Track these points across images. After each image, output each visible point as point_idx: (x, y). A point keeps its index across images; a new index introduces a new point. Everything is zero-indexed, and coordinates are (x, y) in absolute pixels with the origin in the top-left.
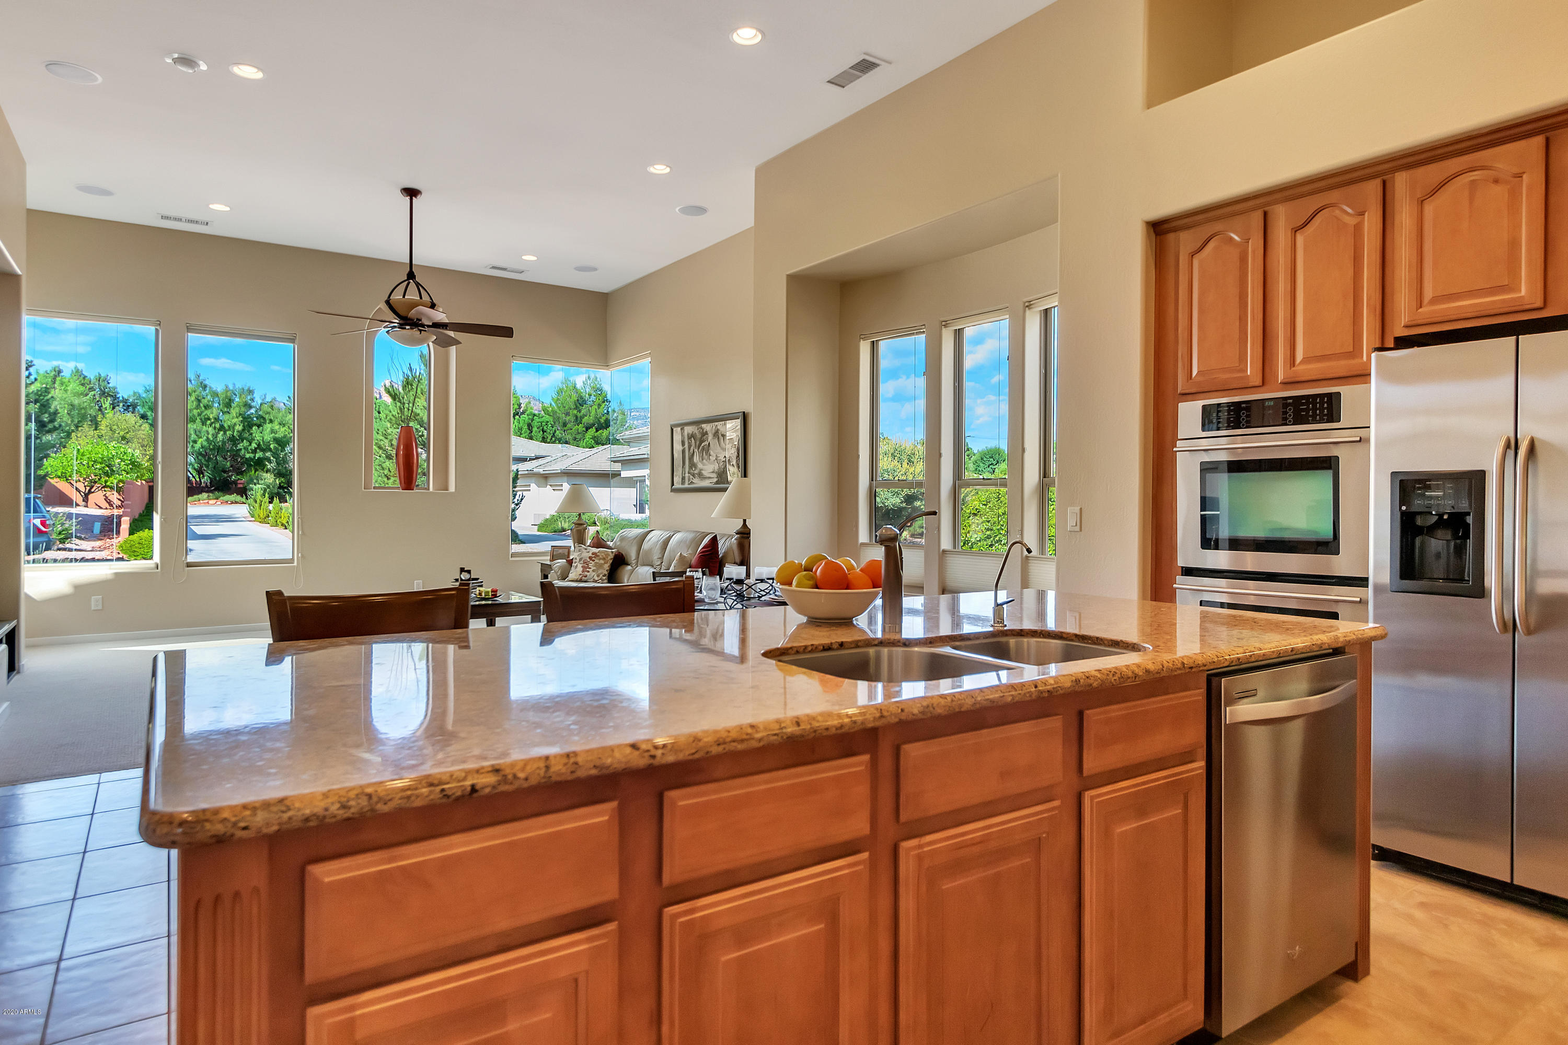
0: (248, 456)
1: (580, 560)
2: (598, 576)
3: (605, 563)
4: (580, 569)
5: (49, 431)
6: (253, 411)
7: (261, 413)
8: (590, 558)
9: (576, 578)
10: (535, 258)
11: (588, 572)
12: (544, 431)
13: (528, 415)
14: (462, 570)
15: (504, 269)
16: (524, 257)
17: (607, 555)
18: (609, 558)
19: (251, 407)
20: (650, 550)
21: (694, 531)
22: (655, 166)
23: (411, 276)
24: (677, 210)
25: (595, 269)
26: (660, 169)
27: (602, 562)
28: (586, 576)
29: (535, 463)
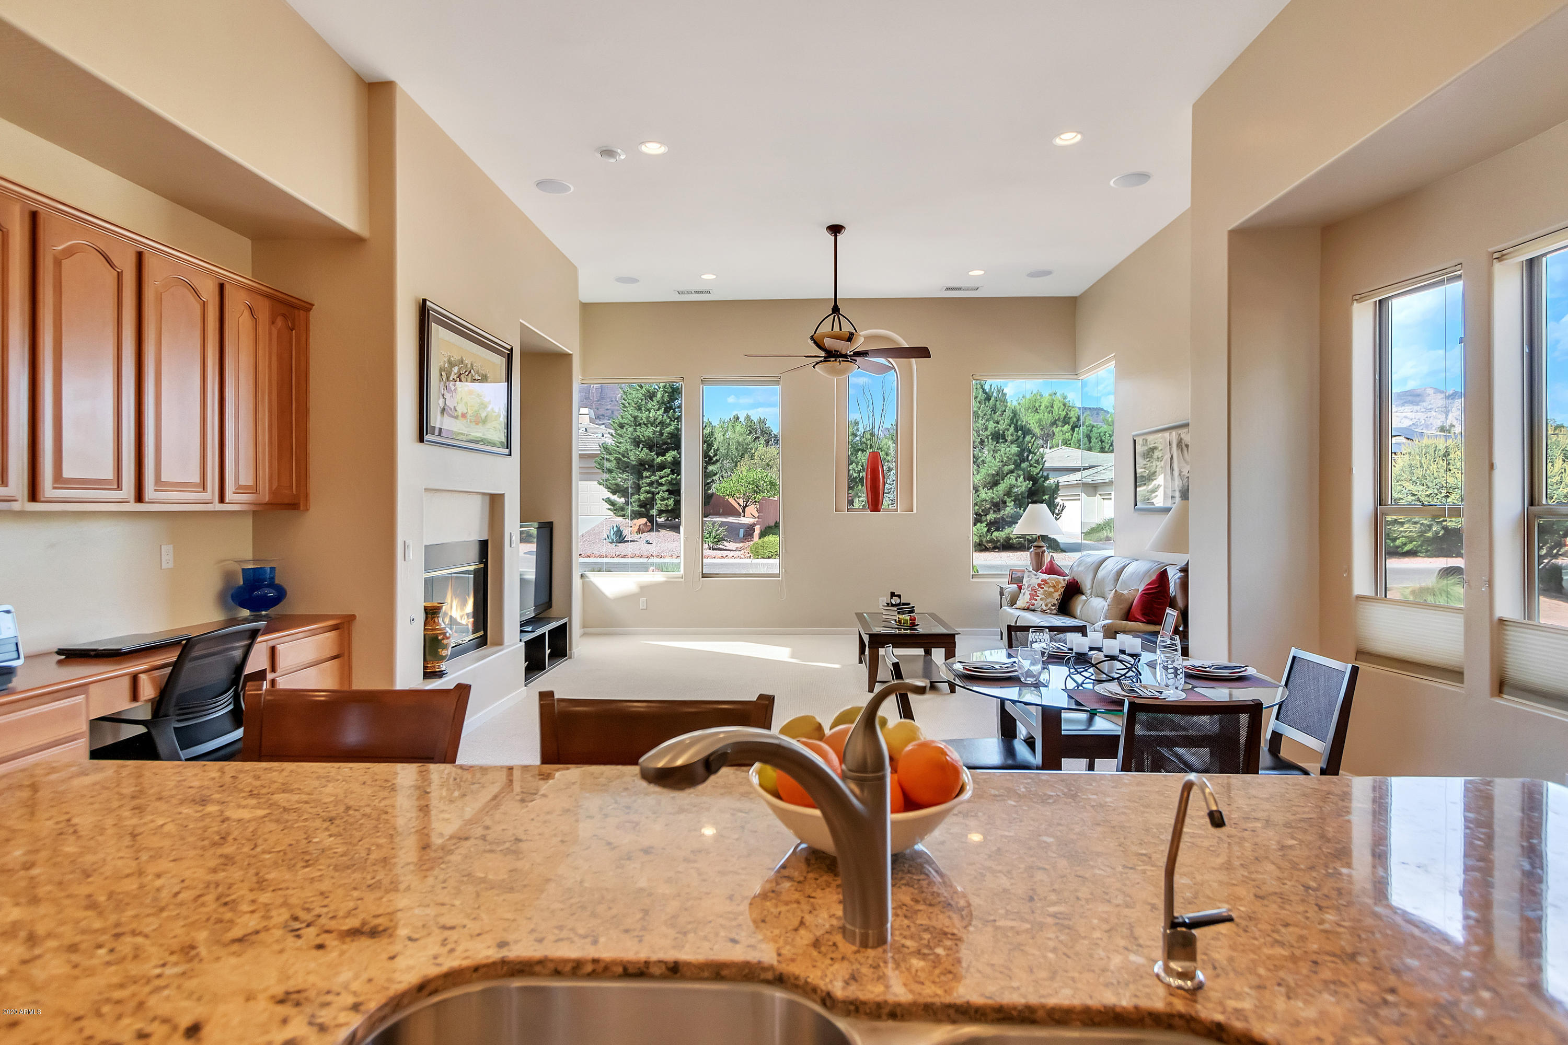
0: (855, 475)
1: (1029, 586)
2: (1046, 605)
3: (1055, 591)
4: (1027, 597)
5: (714, 463)
6: (858, 438)
7: (864, 440)
8: (1039, 585)
9: (1023, 606)
10: (982, 272)
11: (1036, 600)
12: (1102, 441)
13: (1087, 427)
14: (893, 595)
15: (960, 289)
16: (971, 273)
17: (1058, 582)
18: (1060, 586)
19: (856, 436)
20: (1103, 579)
21: (1153, 561)
22: (1062, 136)
23: (836, 310)
24: (1112, 183)
25: (1048, 273)
26: (1069, 138)
27: (1052, 590)
28: (1033, 605)
29: (1086, 473)
